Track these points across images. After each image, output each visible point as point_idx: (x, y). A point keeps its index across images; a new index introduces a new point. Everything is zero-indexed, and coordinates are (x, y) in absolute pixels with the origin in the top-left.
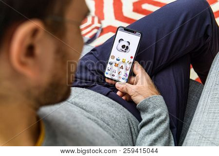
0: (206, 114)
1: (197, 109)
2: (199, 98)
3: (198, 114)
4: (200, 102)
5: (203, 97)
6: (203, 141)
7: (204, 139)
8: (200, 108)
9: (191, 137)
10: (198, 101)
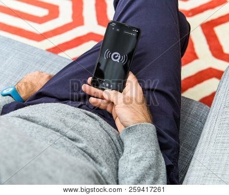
0: (212, 144)
1: (201, 138)
2: (204, 124)
3: (203, 144)
4: (204, 129)
5: (209, 123)
6: (209, 178)
7: (209, 176)
8: (205, 137)
9: (194, 173)
10: (202, 128)
